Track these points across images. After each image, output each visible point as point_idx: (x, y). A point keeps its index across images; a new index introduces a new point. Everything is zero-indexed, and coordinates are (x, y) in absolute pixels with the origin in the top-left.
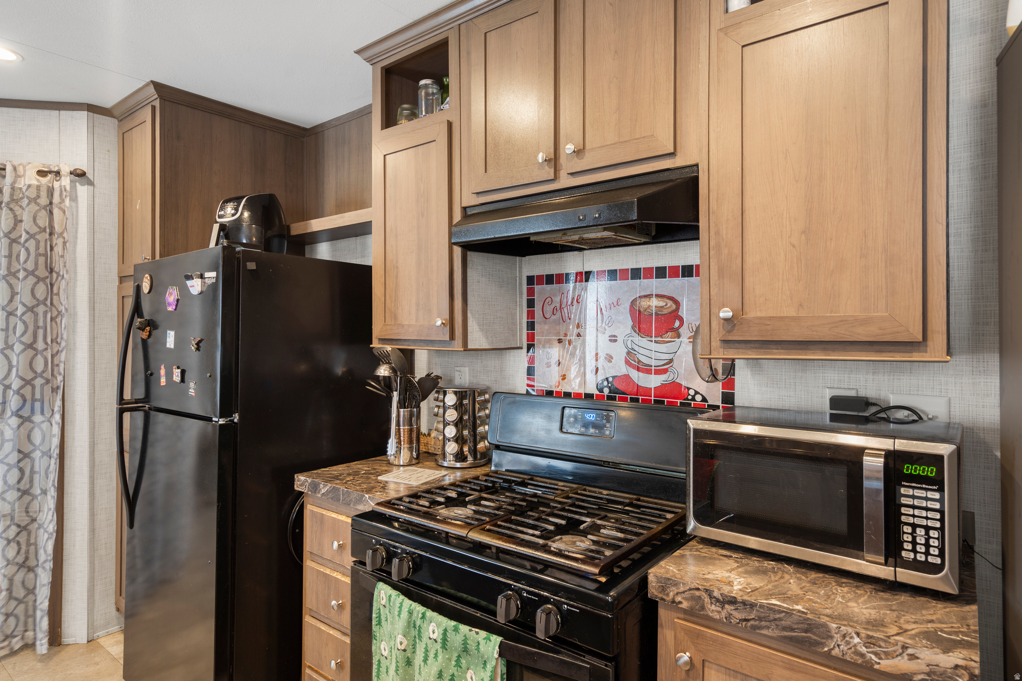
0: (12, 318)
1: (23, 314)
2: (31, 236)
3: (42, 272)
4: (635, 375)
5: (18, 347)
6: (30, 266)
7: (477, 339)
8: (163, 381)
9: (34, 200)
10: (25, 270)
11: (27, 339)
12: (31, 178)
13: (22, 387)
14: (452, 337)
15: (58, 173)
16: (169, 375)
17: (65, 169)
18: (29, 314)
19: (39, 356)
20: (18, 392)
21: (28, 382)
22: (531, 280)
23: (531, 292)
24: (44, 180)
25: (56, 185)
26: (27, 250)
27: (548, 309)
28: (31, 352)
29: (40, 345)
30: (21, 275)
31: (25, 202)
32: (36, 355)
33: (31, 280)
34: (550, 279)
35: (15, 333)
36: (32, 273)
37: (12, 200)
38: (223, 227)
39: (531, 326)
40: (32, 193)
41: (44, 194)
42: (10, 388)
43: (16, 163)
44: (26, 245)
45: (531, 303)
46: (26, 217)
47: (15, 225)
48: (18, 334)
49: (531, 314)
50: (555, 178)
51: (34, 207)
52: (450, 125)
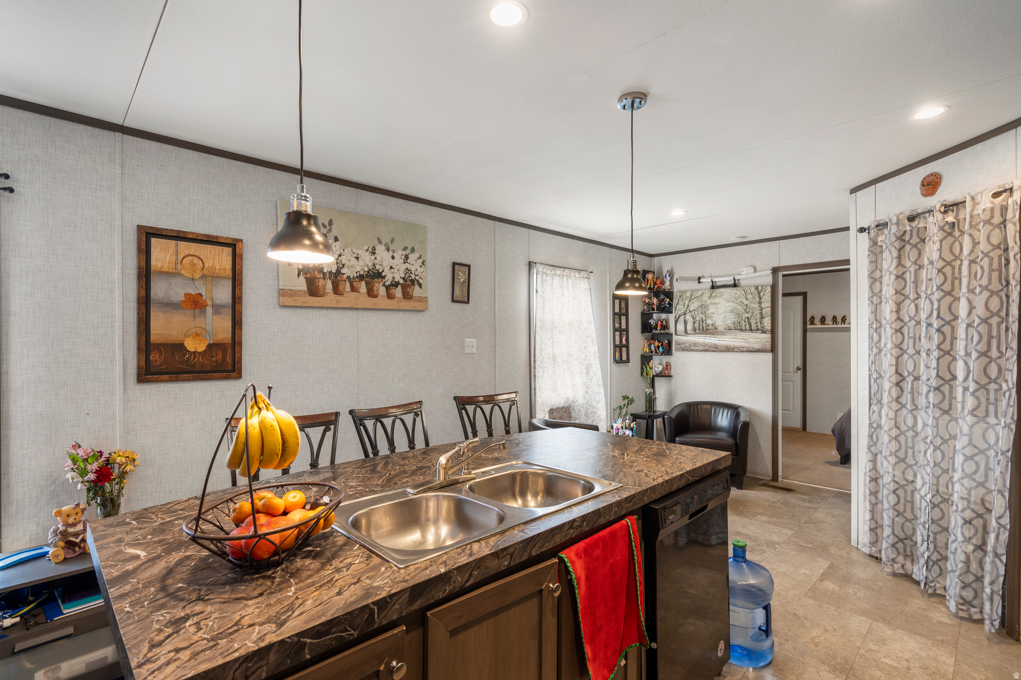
0: (970, 329)
1: (978, 325)
2: (986, 255)
3: (995, 286)
5: (974, 355)
6: (984, 282)
9: (988, 222)
10: (980, 286)
11: (982, 347)
12: (986, 202)
13: (976, 390)
15: (1011, 190)
18: (983, 325)
19: (993, 363)
20: (974, 394)
21: (982, 386)
24: (999, 200)
26: (982, 268)
28: (985, 360)
29: (994, 353)
30: (978, 290)
31: (981, 224)
32: (990, 362)
33: (986, 294)
35: (972, 342)
37: (972, 226)
40: (987, 216)
41: (997, 213)
42: (968, 390)
43: (973, 194)
44: (981, 264)
46: (982, 238)
47: (974, 247)
48: (975, 343)
51: (988, 228)
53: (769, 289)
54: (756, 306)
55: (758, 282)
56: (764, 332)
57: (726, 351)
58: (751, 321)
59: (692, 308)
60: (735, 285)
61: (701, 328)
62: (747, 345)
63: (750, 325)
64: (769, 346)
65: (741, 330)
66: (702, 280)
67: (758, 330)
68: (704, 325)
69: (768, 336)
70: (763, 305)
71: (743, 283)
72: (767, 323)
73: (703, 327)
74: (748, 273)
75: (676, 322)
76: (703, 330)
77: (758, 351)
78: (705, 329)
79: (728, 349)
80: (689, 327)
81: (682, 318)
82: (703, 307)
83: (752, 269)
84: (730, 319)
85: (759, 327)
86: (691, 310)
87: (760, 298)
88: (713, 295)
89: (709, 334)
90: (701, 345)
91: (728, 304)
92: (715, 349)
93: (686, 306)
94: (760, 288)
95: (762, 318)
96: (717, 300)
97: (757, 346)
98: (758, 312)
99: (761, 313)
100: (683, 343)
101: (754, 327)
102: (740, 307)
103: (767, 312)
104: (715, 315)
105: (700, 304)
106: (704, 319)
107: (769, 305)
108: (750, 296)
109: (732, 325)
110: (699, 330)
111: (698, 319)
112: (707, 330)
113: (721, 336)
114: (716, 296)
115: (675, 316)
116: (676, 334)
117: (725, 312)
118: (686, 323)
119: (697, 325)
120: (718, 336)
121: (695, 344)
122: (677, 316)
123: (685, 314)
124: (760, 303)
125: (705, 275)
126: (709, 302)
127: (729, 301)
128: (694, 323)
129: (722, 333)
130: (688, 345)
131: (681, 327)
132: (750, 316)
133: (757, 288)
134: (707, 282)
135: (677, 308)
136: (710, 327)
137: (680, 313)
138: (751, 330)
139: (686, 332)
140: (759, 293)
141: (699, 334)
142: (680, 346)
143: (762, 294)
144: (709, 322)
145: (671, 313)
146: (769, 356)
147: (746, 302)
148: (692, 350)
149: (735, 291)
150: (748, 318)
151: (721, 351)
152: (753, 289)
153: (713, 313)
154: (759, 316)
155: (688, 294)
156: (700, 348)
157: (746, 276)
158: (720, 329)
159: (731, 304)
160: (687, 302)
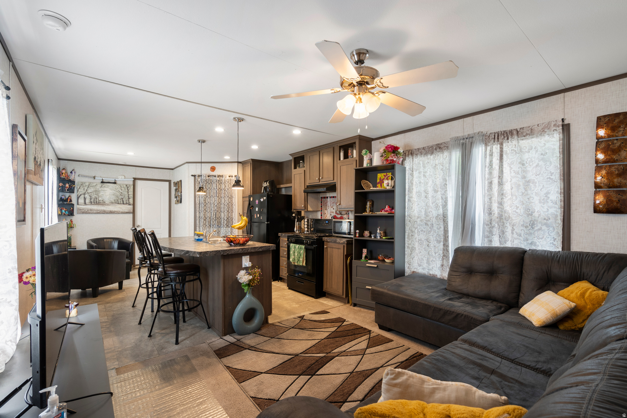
2: (228, 189)
3: (230, 196)
4: (337, 215)
5: (226, 211)
6: (228, 195)
7: (310, 209)
8: (255, 217)
9: (228, 182)
11: (227, 210)
12: (228, 178)
14: (305, 209)
15: (232, 176)
16: (257, 216)
17: (233, 176)
20: (226, 220)
21: (228, 218)
22: (321, 197)
23: (321, 200)
24: (230, 178)
25: (232, 179)
27: (324, 203)
28: (228, 212)
29: (229, 211)
30: (226, 197)
31: (227, 182)
33: (228, 198)
34: (324, 198)
36: (228, 197)
37: (225, 182)
38: (264, 187)
39: (321, 207)
40: (228, 181)
41: (230, 181)
43: (225, 175)
45: (321, 202)
46: (227, 185)
48: (226, 209)
49: (321, 204)
50: (319, 182)
51: (228, 183)
52: (305, 171)
53: (132, 187)
54: (126, 193)
55: (126, 183)
56: (130, 205)
57: (110, 213)
58: (123, 200)
59: (89, 191)
60: (115, 183)
61: (95, 201)
62: (121, 210)
63: (123, 201)
64: (132, 211)
65: (118, 203)
66: (96, 178)
67: (127, 204)
68: (97, 200)
69: (132, 207)
70: (129, 193)
71: (118, 182)
72: (131, 201)
73: (96, 201)
74: (122, 178)
75: (78, 198)
76: (96, 202)
77: (127, 213)
78: (97, 202)
79: (111, 212)
80: (88, 201)
81: (82, 196)
82: (97, 192)
83: (123, 177)
84: (113, 198)
85: (127, 202)
86: (88, 192)
87: (128, 190)
88: (103, 186)
89: (100, 205)
90: (95, 210)
91: (111, 191)
92: (104, 212)
93: (85, 190)
94: (128, 186)
95: (129, 198)
96: (105, 189)
97: (126, 211)
98: (127, 196)
99: (128, 197)
100: (83, 209)
101: (125, 202)
102: (118, 193)
103: (131, 196)
104: (104, 196)
105: (95, 190)
106: (97, 197)
107: (132, 193)
108: (123, 189)
109: (114, 201)
110: (94, 203)
111: (93, 197)
112: (99, 203)
113: (107, 206)
114: (105, 187)
115: (78, 195)
116: (78, 204)
117: (110, 195)
118: (85, 199)
119: (92, 200)
120: (105, 206)
121: (91, 210)
122: (79, 195)
123: (84, 194)
124: (128, 192)
125: (96, 176)
126: (100, 189)
127: (112, 190)
128: (91, 199)
129: (108, 205)
130: (86, 210)
131: (81, 201)
132: (123, 197)
133: (127, 186)
134: (98, 179)
135: (79, 191)
136: (101, 201)
137: (81, 193)
138: (123, 204)
139: (85, 203)
140: (128, 188)
141: (94, 205)
142: (81, 211)
143: (129, 188)
144: (100, 199)
145: (73, 192)
146: (131, 215)
147: (121, 191)
148: (89, 213)
149: (115, 186)
150: (122, 198)
151: (107, 213)
152: (125, 186)
153: (103, 195)
154: (127, 198)
155: (87, 184)
156: (95, 212)
157: (120, 179)
158: (107, 202)
159: (113, 191)
160: (86, 188)
